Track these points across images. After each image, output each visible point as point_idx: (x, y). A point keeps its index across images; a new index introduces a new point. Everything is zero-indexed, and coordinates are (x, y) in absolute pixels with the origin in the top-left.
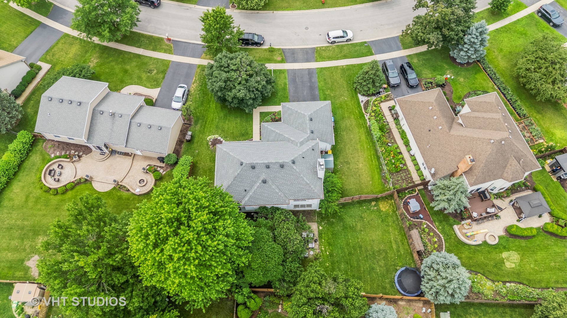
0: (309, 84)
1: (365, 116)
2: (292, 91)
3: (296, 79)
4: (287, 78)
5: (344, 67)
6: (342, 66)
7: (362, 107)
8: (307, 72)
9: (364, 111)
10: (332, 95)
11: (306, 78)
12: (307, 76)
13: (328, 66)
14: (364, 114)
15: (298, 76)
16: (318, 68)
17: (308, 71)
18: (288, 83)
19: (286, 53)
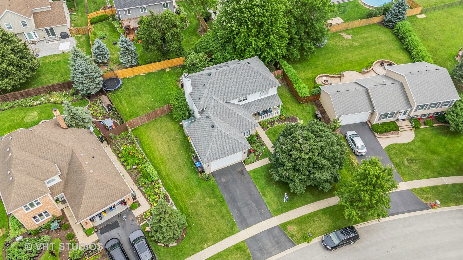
0: (238, 204)
1: (165, 191)
2: (253, 189)
3: (256, 206)
4: (267, 204)
5: (205, 246)
6: (209, 246)
7: (170, 199)
8: (248, 221)
9: (168, 194)
10: (208, 200)
11: (245, 210)
12: (245, 216)
13: (226, 239)
14: (167, 192)
15: (256, 211)
16: (237, 232)
17: (247, 224)
18: (262, 197)
19: (287, 240)
